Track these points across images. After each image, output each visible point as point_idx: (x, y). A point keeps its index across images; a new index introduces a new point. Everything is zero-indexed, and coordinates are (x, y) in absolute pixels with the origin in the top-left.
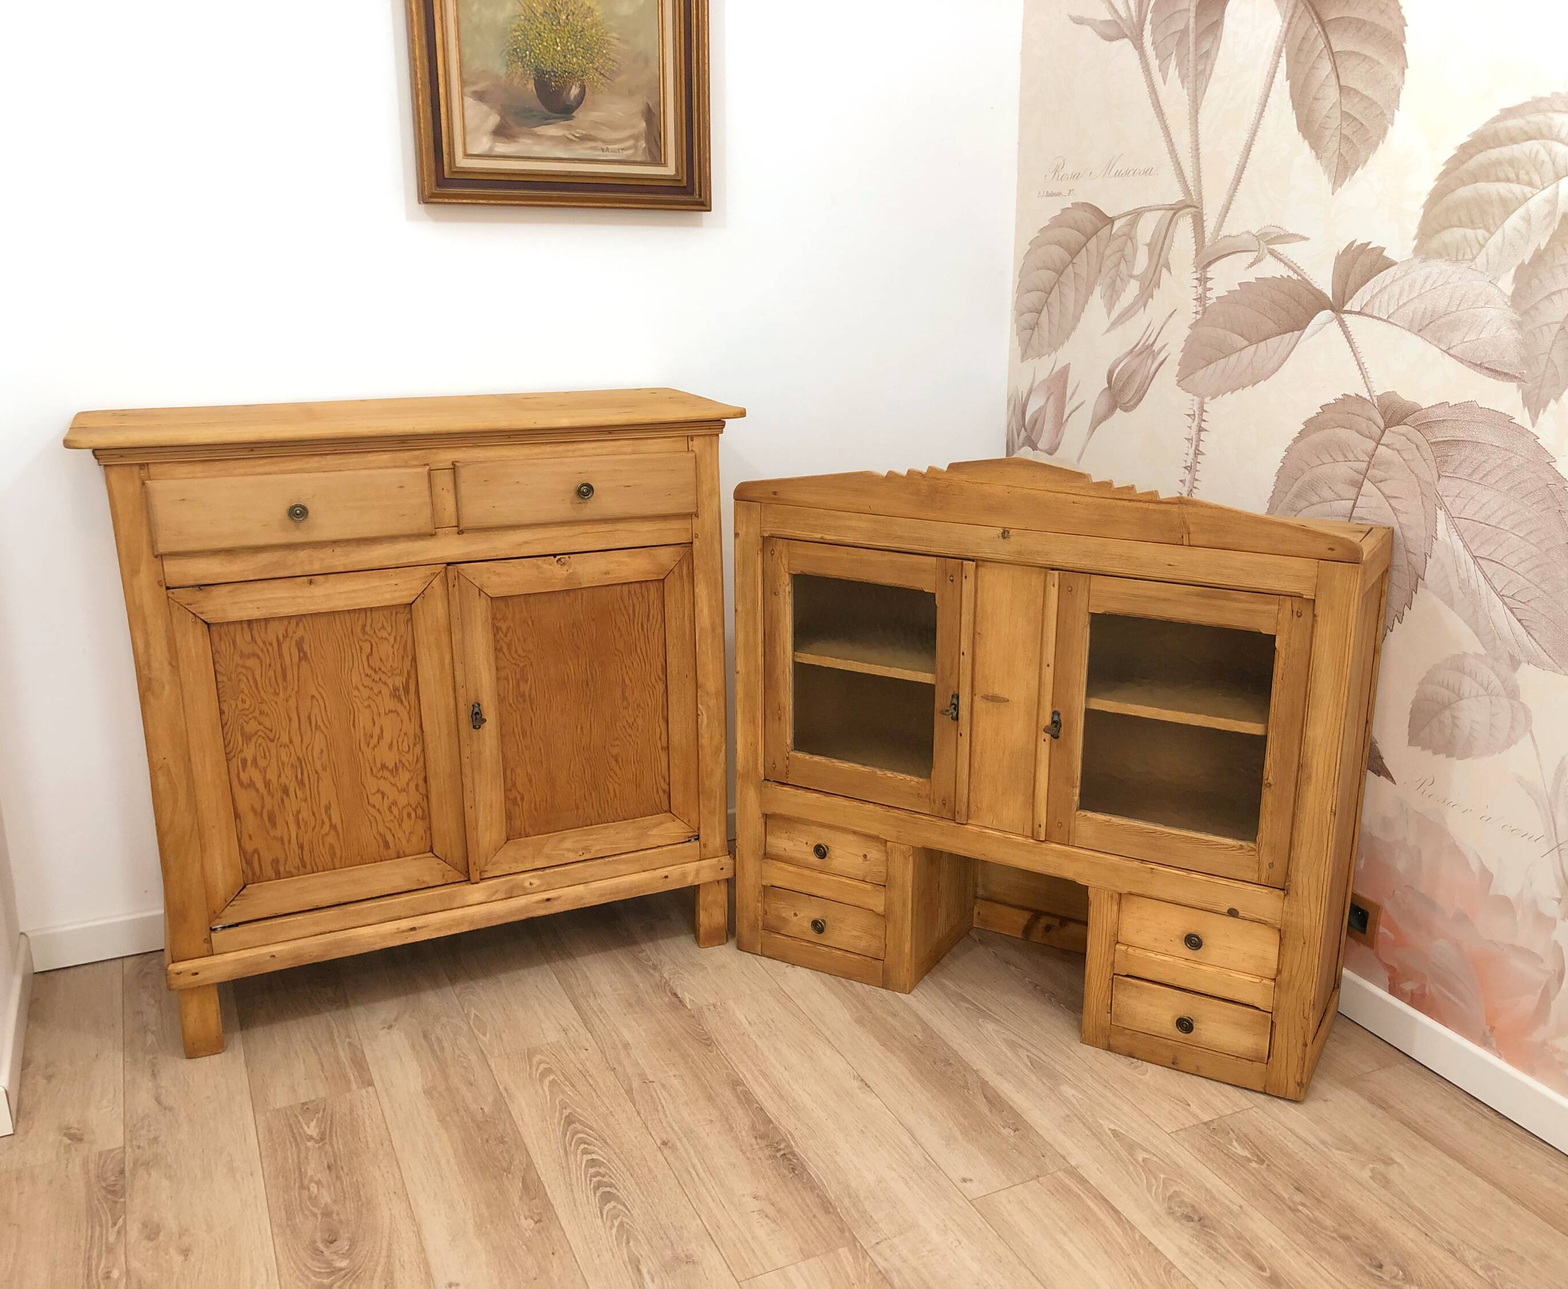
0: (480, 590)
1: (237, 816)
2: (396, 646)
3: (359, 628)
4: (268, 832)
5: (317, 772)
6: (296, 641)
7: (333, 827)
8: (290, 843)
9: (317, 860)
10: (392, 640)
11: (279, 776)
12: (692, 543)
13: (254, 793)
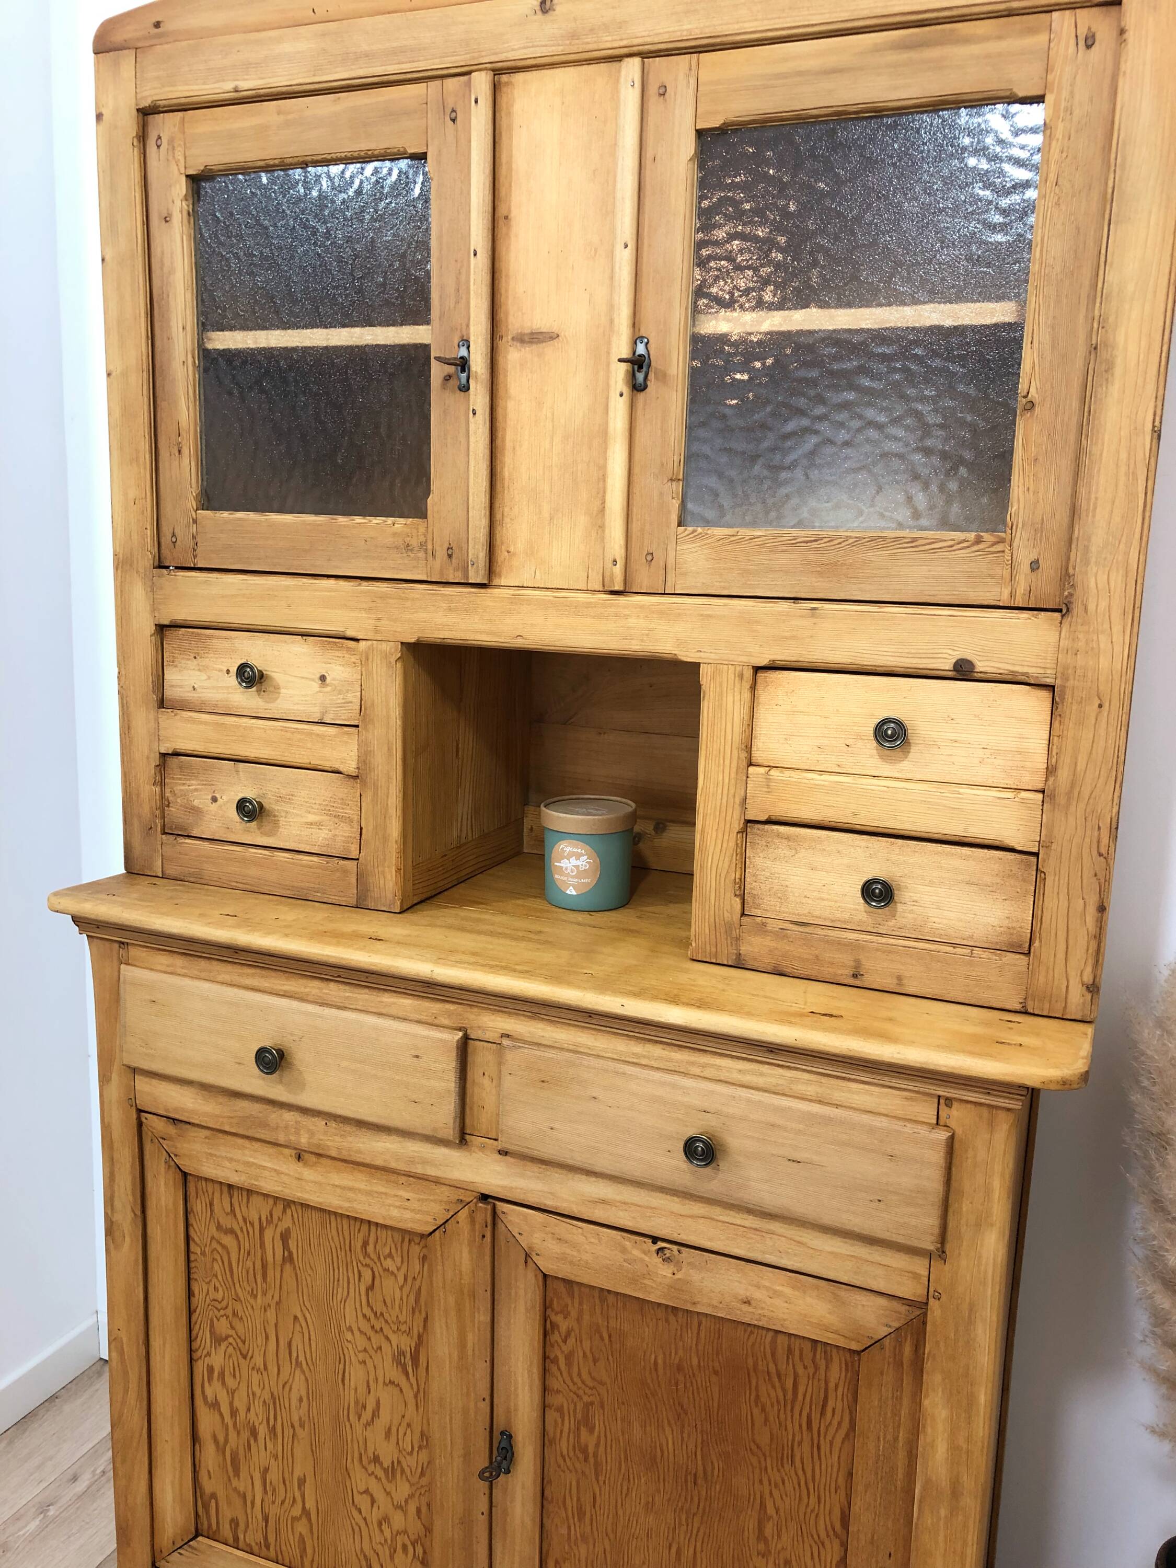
0: (527, 1256)
1: (195, 1438)
2: (406, 1289)
3: (359, 1244)
4: (230, 1480)
5: (293, 1426)
6: (281, 1234)
7: (306, 1512)
8: (253, 1507)
9: (284, 1548)
10: (401, 1279)
11: (249, 1410)
12: (927, 1304)
13: (217, 1417)
